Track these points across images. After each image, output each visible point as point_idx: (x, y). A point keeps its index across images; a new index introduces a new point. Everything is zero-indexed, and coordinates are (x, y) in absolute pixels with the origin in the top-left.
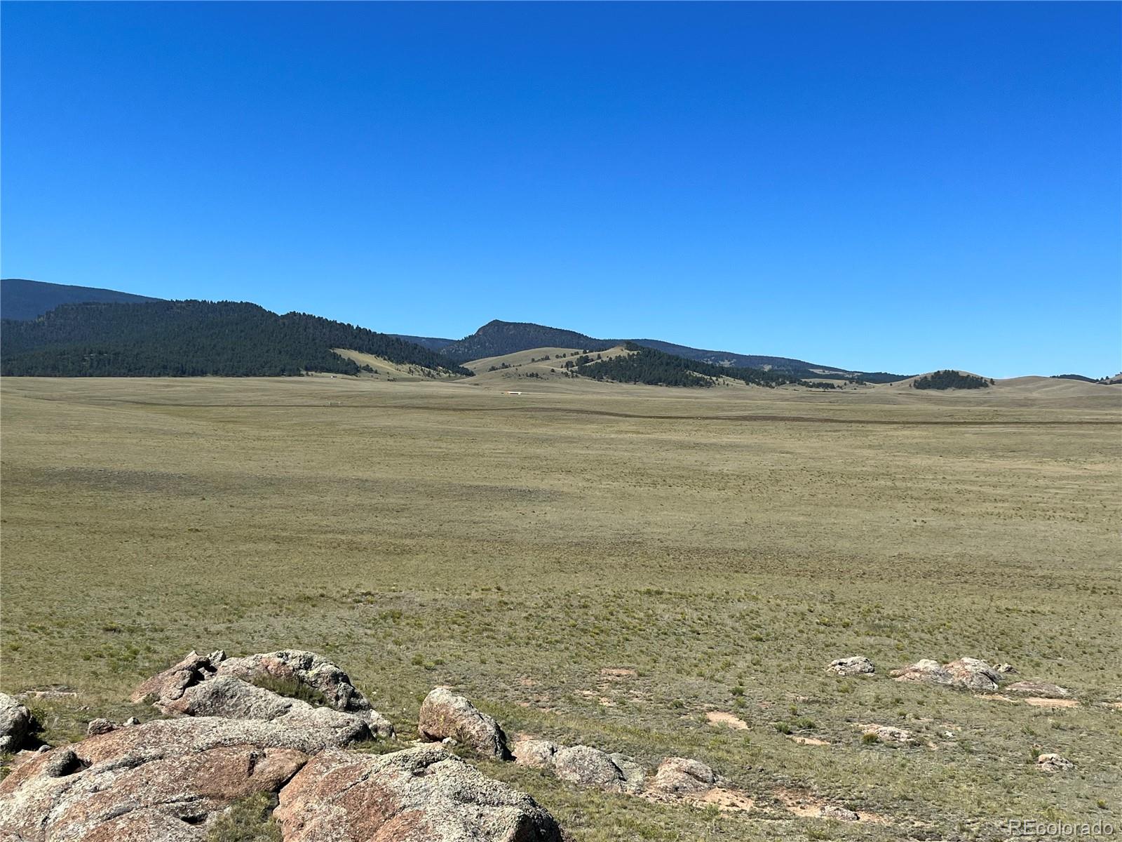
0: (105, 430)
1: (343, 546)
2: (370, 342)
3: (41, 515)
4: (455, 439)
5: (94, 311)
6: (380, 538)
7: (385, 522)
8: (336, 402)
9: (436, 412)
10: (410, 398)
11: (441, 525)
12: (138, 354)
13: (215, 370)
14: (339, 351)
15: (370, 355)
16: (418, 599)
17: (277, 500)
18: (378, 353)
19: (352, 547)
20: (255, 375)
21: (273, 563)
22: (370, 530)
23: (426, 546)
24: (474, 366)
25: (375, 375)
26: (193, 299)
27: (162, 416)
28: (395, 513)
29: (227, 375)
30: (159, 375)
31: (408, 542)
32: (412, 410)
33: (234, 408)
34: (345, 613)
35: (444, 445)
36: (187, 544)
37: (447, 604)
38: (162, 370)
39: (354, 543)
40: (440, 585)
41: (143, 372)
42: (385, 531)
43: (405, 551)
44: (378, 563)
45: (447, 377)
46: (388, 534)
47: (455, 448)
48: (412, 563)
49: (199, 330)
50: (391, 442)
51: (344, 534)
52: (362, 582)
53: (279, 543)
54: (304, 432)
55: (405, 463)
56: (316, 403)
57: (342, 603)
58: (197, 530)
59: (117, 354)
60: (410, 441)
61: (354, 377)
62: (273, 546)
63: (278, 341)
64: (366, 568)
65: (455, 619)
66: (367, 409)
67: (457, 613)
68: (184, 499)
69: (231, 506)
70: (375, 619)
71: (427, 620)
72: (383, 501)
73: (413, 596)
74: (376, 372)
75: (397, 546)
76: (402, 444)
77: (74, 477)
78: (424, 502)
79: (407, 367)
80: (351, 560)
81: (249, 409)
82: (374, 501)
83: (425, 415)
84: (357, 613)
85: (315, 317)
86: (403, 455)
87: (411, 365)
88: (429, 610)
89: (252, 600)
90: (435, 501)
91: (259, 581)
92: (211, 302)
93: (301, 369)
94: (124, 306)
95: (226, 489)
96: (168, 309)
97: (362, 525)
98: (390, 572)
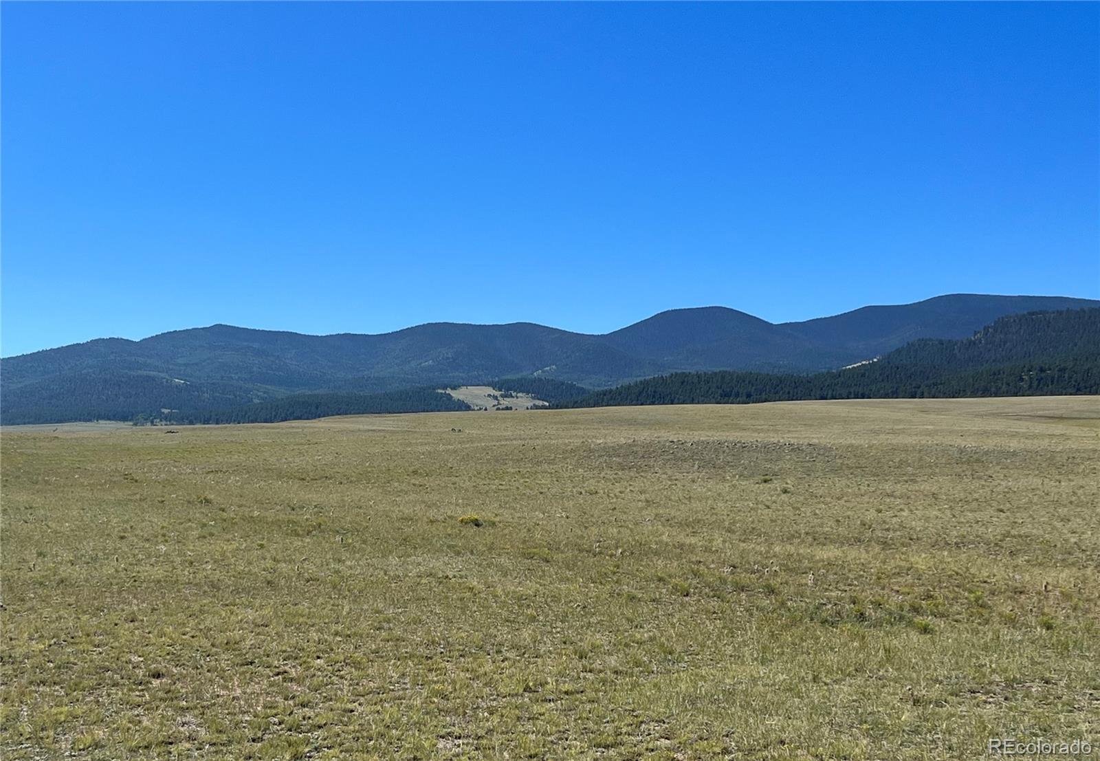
5: (1041, 321)
12: (1090, 369)
59: (1063, 370)
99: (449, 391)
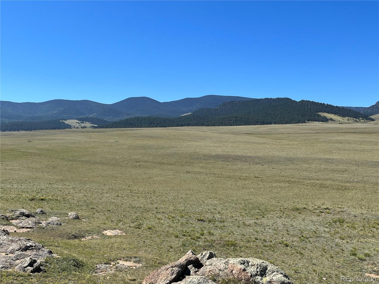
0: (234, 142)
1: (318, 185)
2: (332, 110)
3: (203, 170)
4: (368, 144)
5: (234, 104)
6: (334, 182)
7: (337, 176)
8: (318, 132)
9: (359, 134)
10: (348, 129)
11: (363, 178)
12: (248, 118)
13: (275, 122)
14: (320, 113)
15: (332, 114)
16: (353, 213)
17: (292, 166)
18: (335, 114)
19: (322, 186)
20: (289, 123)
21: (286, 192)
22: (330, 179)
23: (356, 187)
24: (375, 117)
25: (334, 122)
26: (267, 98)
27: (255, 138)
28: (342, 172)
29: (279, 124)
30: (256, 125)
31: (348, 184)
32: (349, 134)
33: (280, 135)
34: (315, 218)
35: (363, 146)
36: (252, 182)
37: (369, 216)
38: (256, 123)
39: (323, 184)
40: (364, 206)
41: (250, 124)
42: (337, 180)
43: (346, 189)
44: (333, 194)
45: (363, 122)
46: (339, 181)
47: (368, 147)
48: (350, 194)
49: (269, 108)
50: (340, 145)
51: (318, 180)
52: (325, 202)
53: (290, 183)
54: (306, 142)
55: (347, 153)
56: (311, 132)
57: (314, 213)
58: (258, 177)
59: (242, 118)
60: (348, 145)
61: (326, 123)
62: (287, 184)
63: (297, 111)
64: (328, 196)
65: (374, 225)
66: (331, 133)
67: (375, 221)
68: (256, 165)
69: (273, 168)
70: (330, 223)
71: (358, 224)
72: (336, 167)
73: (350, 211)
74: (335, 121)
75: (342, 186)
76: (345, 146)
77: (218, 157)
78: (355, 168)
79: (347, 118)
80: (321, 192)
81: (286, 135)
82: (332, 167)
83: (355, 135)
84: (320, 218)
85: (311, 101)
86: (345, 150)
87: (348, 118)
88: (359, 219)
89: (271, 208)
90: (360, 168)
91: (278, 199)
92: (273, 98)
93: (306, 120)
94: (244, 101)
95: (272, 162)
96: (259, 102)
97: (327, 177)
98: (339, 198)
99: (64, 121)
